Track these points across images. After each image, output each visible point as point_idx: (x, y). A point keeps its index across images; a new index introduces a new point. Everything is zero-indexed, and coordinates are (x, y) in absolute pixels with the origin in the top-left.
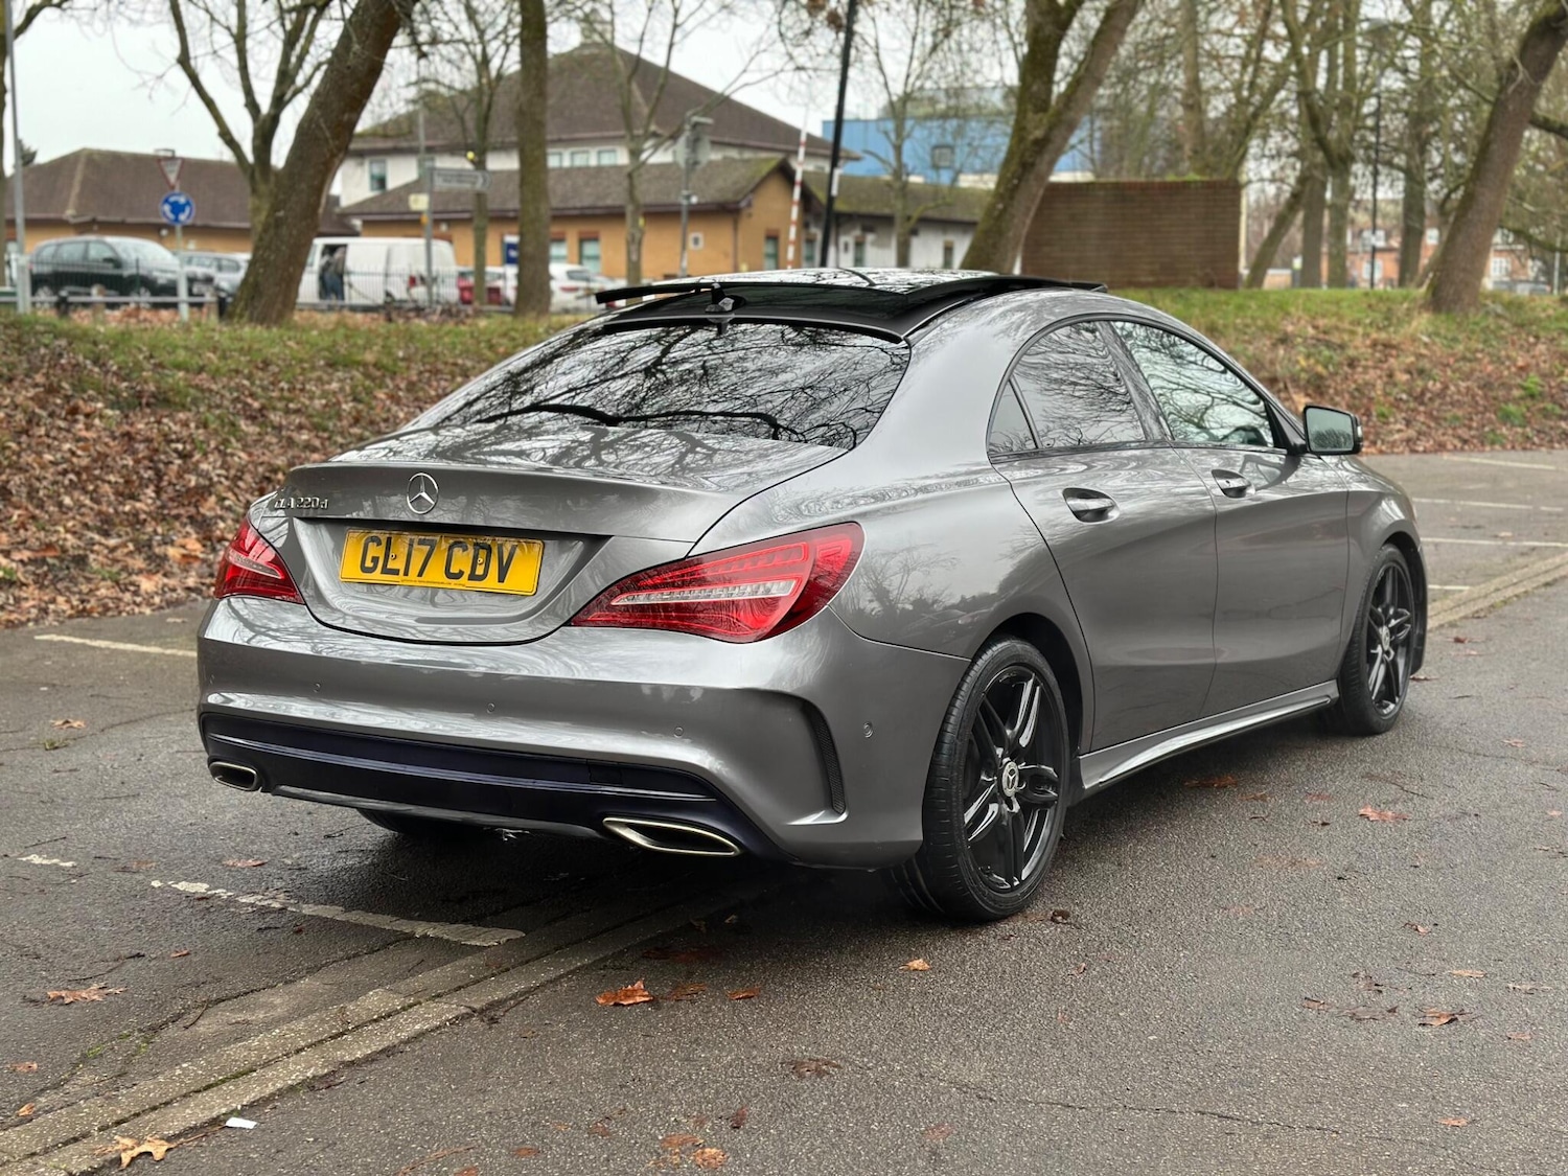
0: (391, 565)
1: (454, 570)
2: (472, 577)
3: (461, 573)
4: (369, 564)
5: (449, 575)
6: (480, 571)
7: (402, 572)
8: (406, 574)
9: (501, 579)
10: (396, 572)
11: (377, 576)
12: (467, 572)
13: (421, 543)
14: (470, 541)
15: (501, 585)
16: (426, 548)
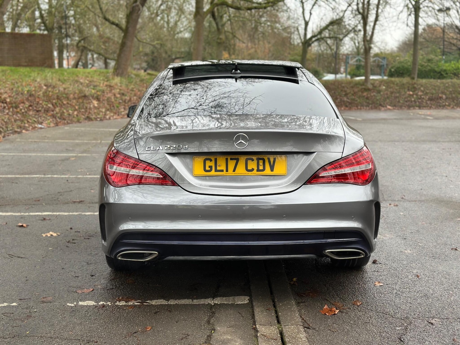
0: (218, 168)
1: (249, 168)
2: (258, 170)
3: (253, 170)
4: (207, 168)
5: (247, 170)
6: (261, 168)
7: (225, 170)
8: (227, 171)
9: (272, 170)
10: (222, 171)
11: (213, 173)
12: (256, 168)
13: (231, 159)
14: (255, 158)
15: (272, 173)
16: (235, 161)
